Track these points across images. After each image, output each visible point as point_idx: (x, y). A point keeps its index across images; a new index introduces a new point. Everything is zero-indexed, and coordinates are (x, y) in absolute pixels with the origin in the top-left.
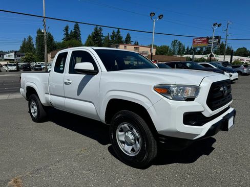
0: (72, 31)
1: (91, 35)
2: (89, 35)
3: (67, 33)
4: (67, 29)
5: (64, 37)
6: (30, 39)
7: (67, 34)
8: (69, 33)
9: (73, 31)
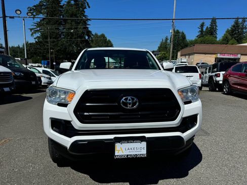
0: (207, 27)
1: (230, 29)
2: (228, 29)
3: (202, 29)
4: (202, 25)
5: (198, 34)
6: (167, 39)
7: (202, 31)
8: (204, 29)
9: (209, 26)
